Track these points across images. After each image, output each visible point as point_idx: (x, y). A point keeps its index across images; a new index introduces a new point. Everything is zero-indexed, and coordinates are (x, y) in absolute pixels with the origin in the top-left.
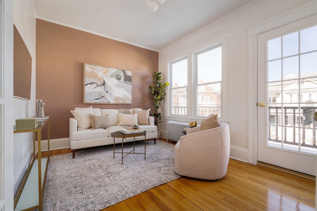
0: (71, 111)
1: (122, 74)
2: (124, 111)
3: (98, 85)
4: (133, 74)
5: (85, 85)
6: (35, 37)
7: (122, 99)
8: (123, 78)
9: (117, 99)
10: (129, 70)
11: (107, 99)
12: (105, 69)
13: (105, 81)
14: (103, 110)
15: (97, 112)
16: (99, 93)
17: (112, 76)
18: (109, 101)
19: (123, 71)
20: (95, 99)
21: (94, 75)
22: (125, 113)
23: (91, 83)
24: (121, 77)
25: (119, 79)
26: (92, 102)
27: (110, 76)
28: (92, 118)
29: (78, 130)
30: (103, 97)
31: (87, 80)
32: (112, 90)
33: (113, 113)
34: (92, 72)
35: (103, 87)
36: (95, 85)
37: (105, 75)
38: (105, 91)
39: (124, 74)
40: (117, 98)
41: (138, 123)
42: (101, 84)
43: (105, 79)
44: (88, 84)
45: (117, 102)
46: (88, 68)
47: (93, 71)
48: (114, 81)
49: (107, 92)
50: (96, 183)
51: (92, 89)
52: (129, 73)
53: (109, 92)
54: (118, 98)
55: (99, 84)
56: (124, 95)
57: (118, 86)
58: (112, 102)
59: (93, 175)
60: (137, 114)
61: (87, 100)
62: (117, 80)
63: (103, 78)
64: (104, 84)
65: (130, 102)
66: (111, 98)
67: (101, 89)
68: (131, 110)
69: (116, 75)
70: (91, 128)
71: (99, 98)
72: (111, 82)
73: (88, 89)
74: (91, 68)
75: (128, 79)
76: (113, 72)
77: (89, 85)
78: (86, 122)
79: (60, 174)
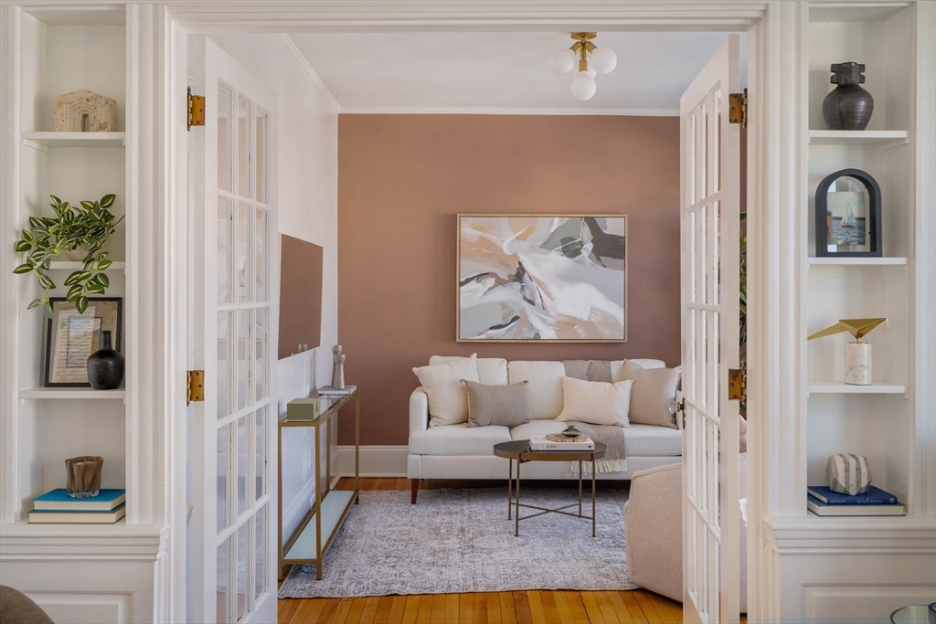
0: (415, 369)
1: (585, 234)
2: (589, 368)
3: (500, 282)
4: (632, 225)
5: (462, 284)
6: (337, 168)
7: (588, 325)
8: (589, 246)
9: (567, 323)
10: (613, 213)
11: (531, 327)
12: (524, 222)
13: (526, 265)
14: (513, 363)
15: (495, 372)
16: (504, 306)
17: (547, 246)
18: (537, 334)
19: (591, 222)
20: (492, 328)
21: (488, 249)
22: (590, 377)
23: (479, 277)
24: (581, 244)
25: (571, 250)
26: (483, 336)
27: (542, 247)
28: (468, 390)
29: (428, 426)
30: (516, 318)
31: (466, 268)
32: (549, 295)
33: (545, 376)
34: (482, 238)
35: (517, 285)
36: (491, 282)
37: (524, 244)
38: (525, 298)
39: (592, 233)
40: (565, 320)
41: (630, 415)
42: (510, 276)
43: (522, 258)
44: (468, 281)
45: (568, 335)
46: (469, 230)
47: (486, 235)
48: (557, 260)
49: (532, 303)
50: (430, 559)
51: (480, 294)
52: (614, 226)
53: (538, 301)
54: (571, 322)
55: (504, 275)
56: (593, 310)
57: (567, 278)
58: (548, 334)
59: (435, 544)
60: (628, 384)
61: (467, 331)
62: (565, 259)
63: (515, 256)
64: (520, 275)
65: (619, 334)
66: (544, 321)
67: (510, 294)
68: (615, 366)
69: (564, 241)
70: (464, 421)
71: (502, 323)
72: (545, 266)
73: (470, 296)
74: (476, 228)
75: (608, 248)
76: (553, 230)
77: (473, 282)
78: (450, 404)
79: (372, 530)
